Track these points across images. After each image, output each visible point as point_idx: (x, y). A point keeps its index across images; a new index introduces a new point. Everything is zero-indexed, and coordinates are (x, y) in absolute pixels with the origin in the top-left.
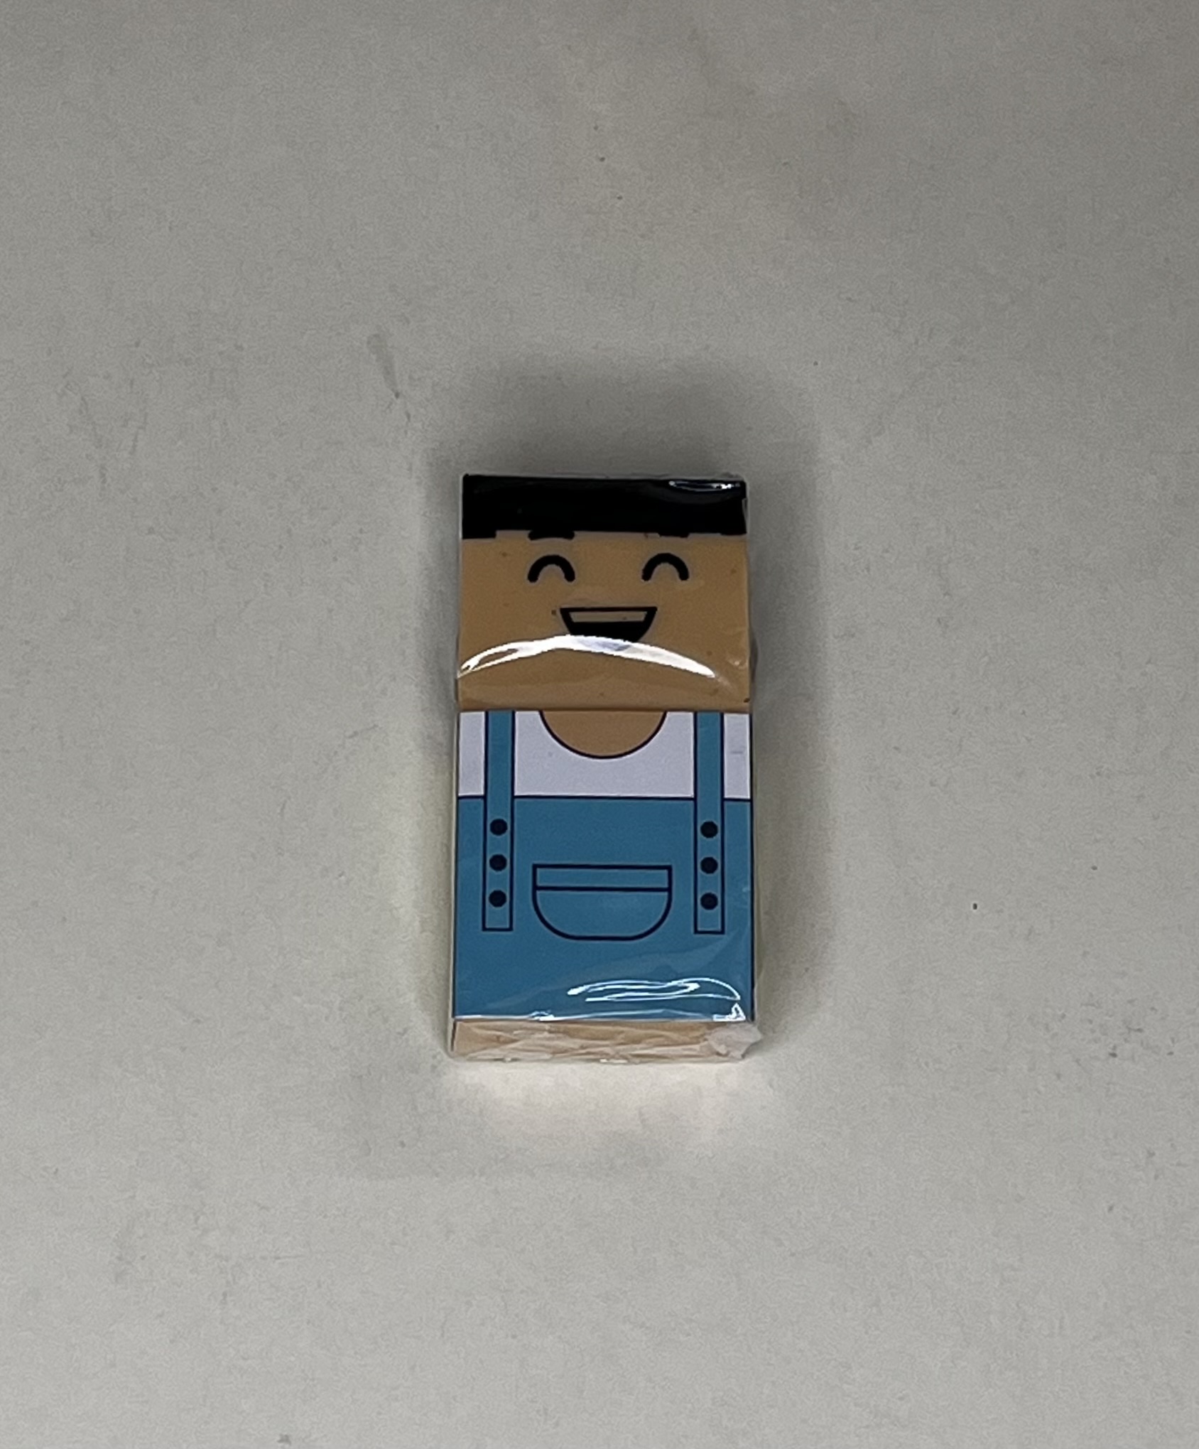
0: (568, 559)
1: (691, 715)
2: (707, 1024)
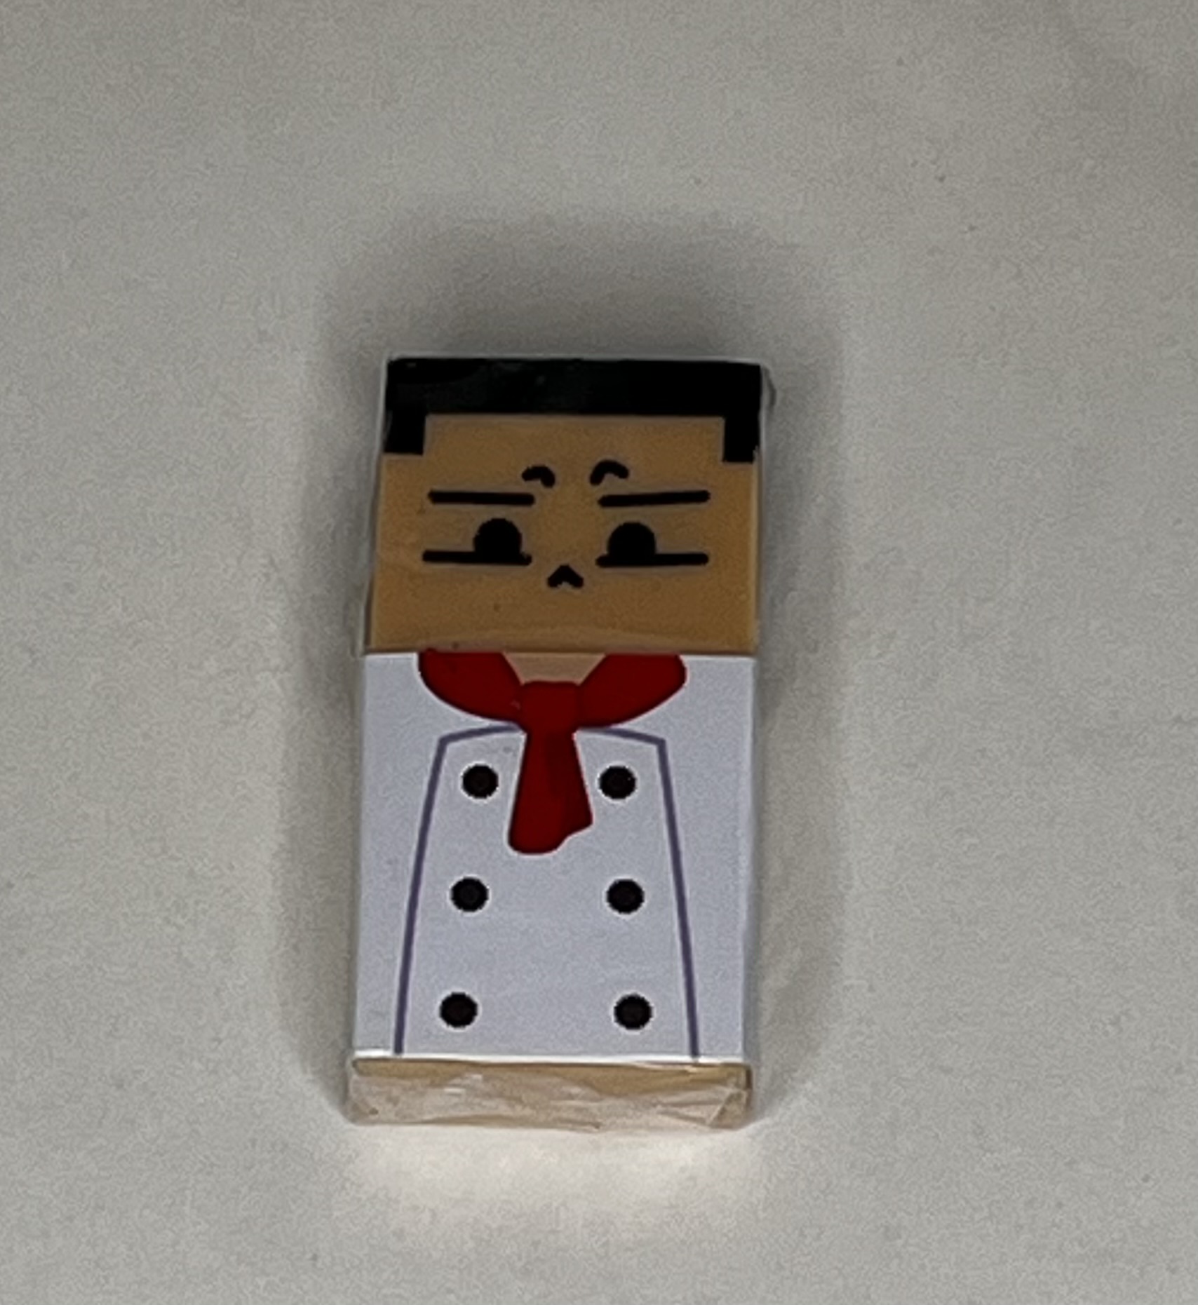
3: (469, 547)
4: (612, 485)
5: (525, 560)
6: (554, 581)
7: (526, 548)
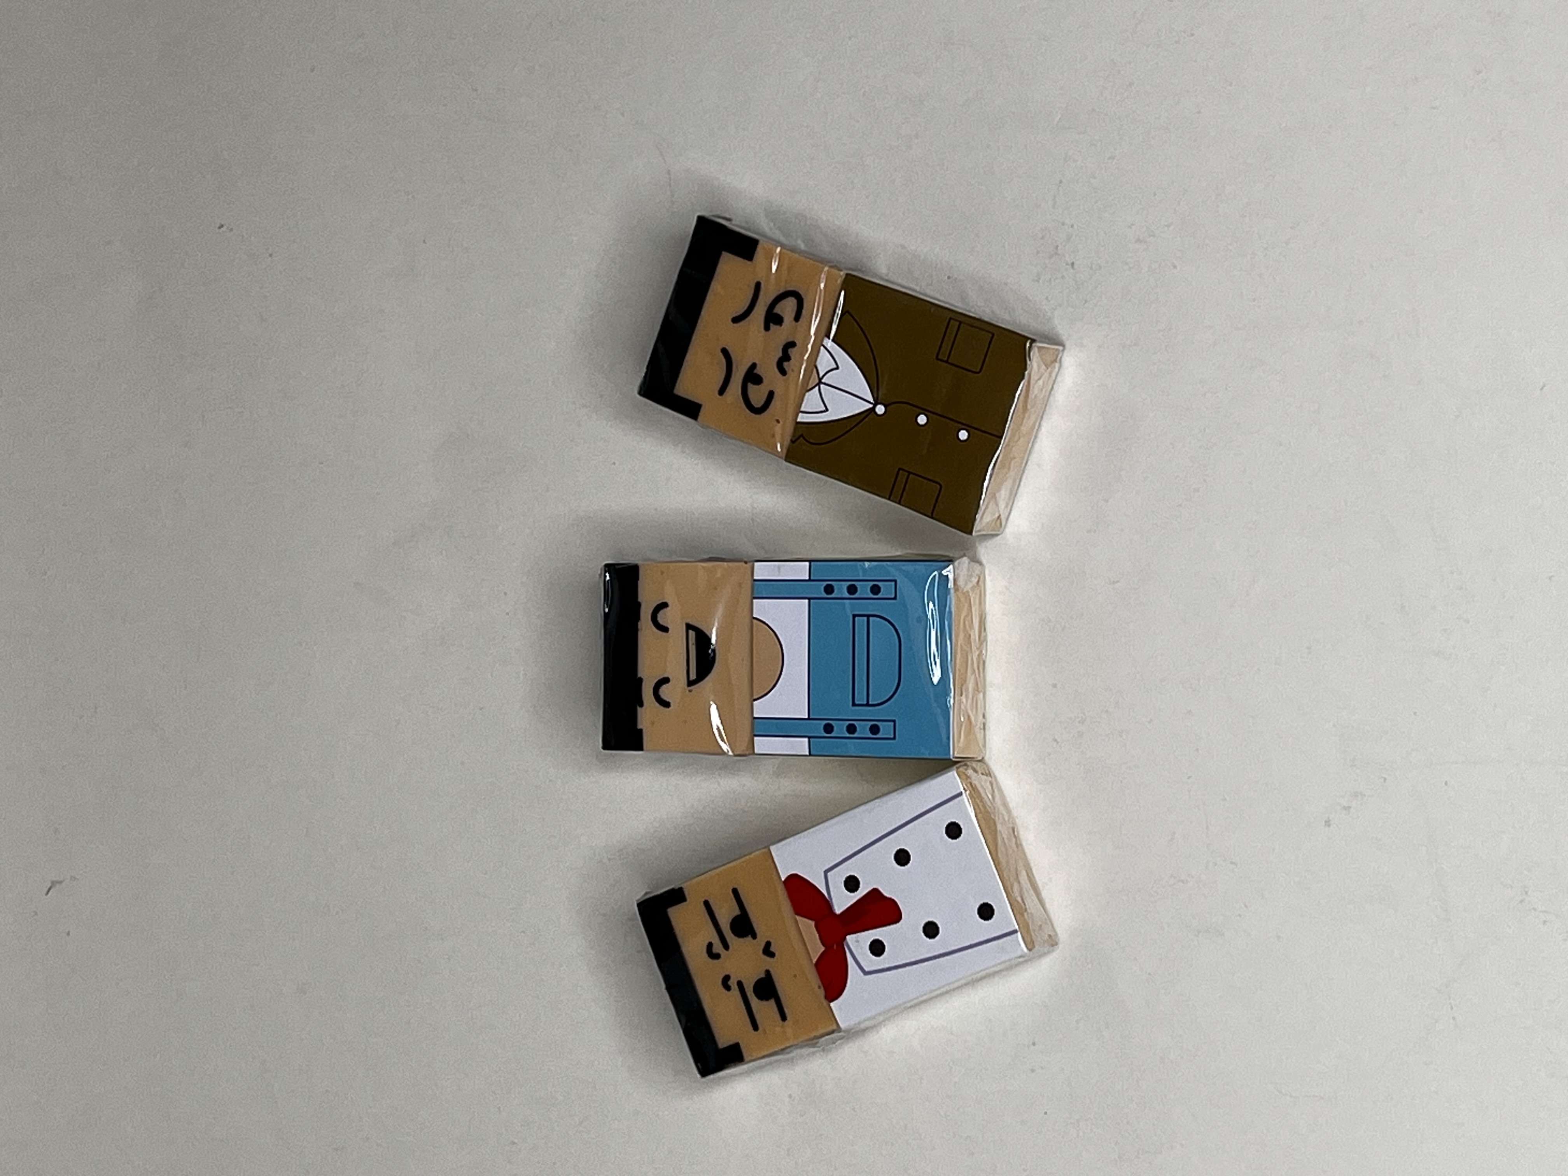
0: (656, 681)
1: (755, 601)
2: (955, 592)
3: (772, 1002)
4: (718, 948)
5: (768, 972)
6: (772, 955)
7: (763, 975)
